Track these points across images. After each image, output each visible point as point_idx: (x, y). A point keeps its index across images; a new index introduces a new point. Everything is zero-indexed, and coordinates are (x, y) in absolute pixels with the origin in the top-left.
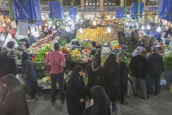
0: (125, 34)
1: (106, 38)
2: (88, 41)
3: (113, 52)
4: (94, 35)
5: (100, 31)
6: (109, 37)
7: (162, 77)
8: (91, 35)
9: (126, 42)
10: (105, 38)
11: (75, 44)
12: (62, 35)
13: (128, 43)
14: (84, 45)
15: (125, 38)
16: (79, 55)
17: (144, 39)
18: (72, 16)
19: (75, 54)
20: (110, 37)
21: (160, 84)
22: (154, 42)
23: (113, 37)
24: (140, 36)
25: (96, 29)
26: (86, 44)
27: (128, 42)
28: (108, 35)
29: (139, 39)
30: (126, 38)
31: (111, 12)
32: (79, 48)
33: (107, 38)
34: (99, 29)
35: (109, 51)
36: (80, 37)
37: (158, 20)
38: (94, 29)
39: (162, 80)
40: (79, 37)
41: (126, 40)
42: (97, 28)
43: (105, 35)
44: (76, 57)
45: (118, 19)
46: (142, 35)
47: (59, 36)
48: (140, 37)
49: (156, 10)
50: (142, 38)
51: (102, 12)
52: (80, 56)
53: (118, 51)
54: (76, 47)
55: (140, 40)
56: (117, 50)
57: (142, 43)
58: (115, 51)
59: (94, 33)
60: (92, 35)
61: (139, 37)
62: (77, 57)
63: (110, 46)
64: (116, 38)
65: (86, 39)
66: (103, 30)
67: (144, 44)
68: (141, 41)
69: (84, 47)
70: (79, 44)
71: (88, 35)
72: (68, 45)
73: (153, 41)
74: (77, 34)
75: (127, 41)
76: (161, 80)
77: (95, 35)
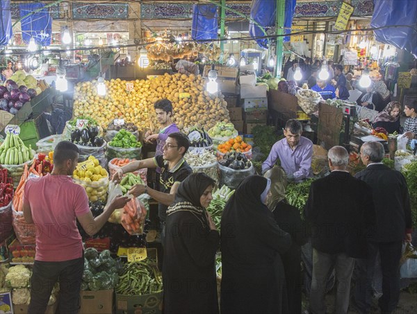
0: (243, 99)
1: (185, 114)
2: (125, 126)
3: (227, 165)
4: (140, 104)
5: (160, 89)
6: (196, 109)
7: (408, 250)
8: (128, 104)
9: (249, 125)
10: (181, 112)
11: (85, 142)
12: (19, 108)
13: (255, 129)
14: (115, 143)
15: (244, 113)
16: (101, 180)
17: (317, 113)
18: (41, 34)
19: (90, 176)
20: (200, 108)
21: (403, 275)
22: (357, 125)
23: (212, 111)
24: (301, 104)
25: (143, 81)
26: (120, 138)
27: (255, 125)
28: (191, 103)
29: (298, 117)
30: (249, 113)
31: (168, 21)
32: (99, 152)
33: (188, 115)
34: (157, 82)
35: (212, 162)
36: (91, 111)
37: (326, 48)
38: (137, 81)
39: (409, 261)
40: (86, 111)
41: (248, 118)
42: (148, 77)
43: (181, 102)
44: (94, 189)
45: (199, 45)
46: (311, 102)
47: (8, 109)
48: (304, 108)
49: (320, 14)
50: (311, 112)
51: (138, 23)
52: (106, 183)
53: (245, 161)
54: (88, 152)
55: (301, 119)
56: (239, 158)
57: (310, 130)
58: (235, 161)
59: (139, 95)
60: (134, 105)
61: (300, 108)
62: (97, 188)
63: (209, 143)
64: (222, 111)
65: (116, 121)
66: (173, 86)
67: (315, 134)
68: (305, 122)
69: (115, 149)
70: (98, 140)
71: (120, 106)
72: (48, 142)
73: (354, 123)
74: (76, 102)
75: (251, 122)
76: (404, 262)
77: (145, 103)
